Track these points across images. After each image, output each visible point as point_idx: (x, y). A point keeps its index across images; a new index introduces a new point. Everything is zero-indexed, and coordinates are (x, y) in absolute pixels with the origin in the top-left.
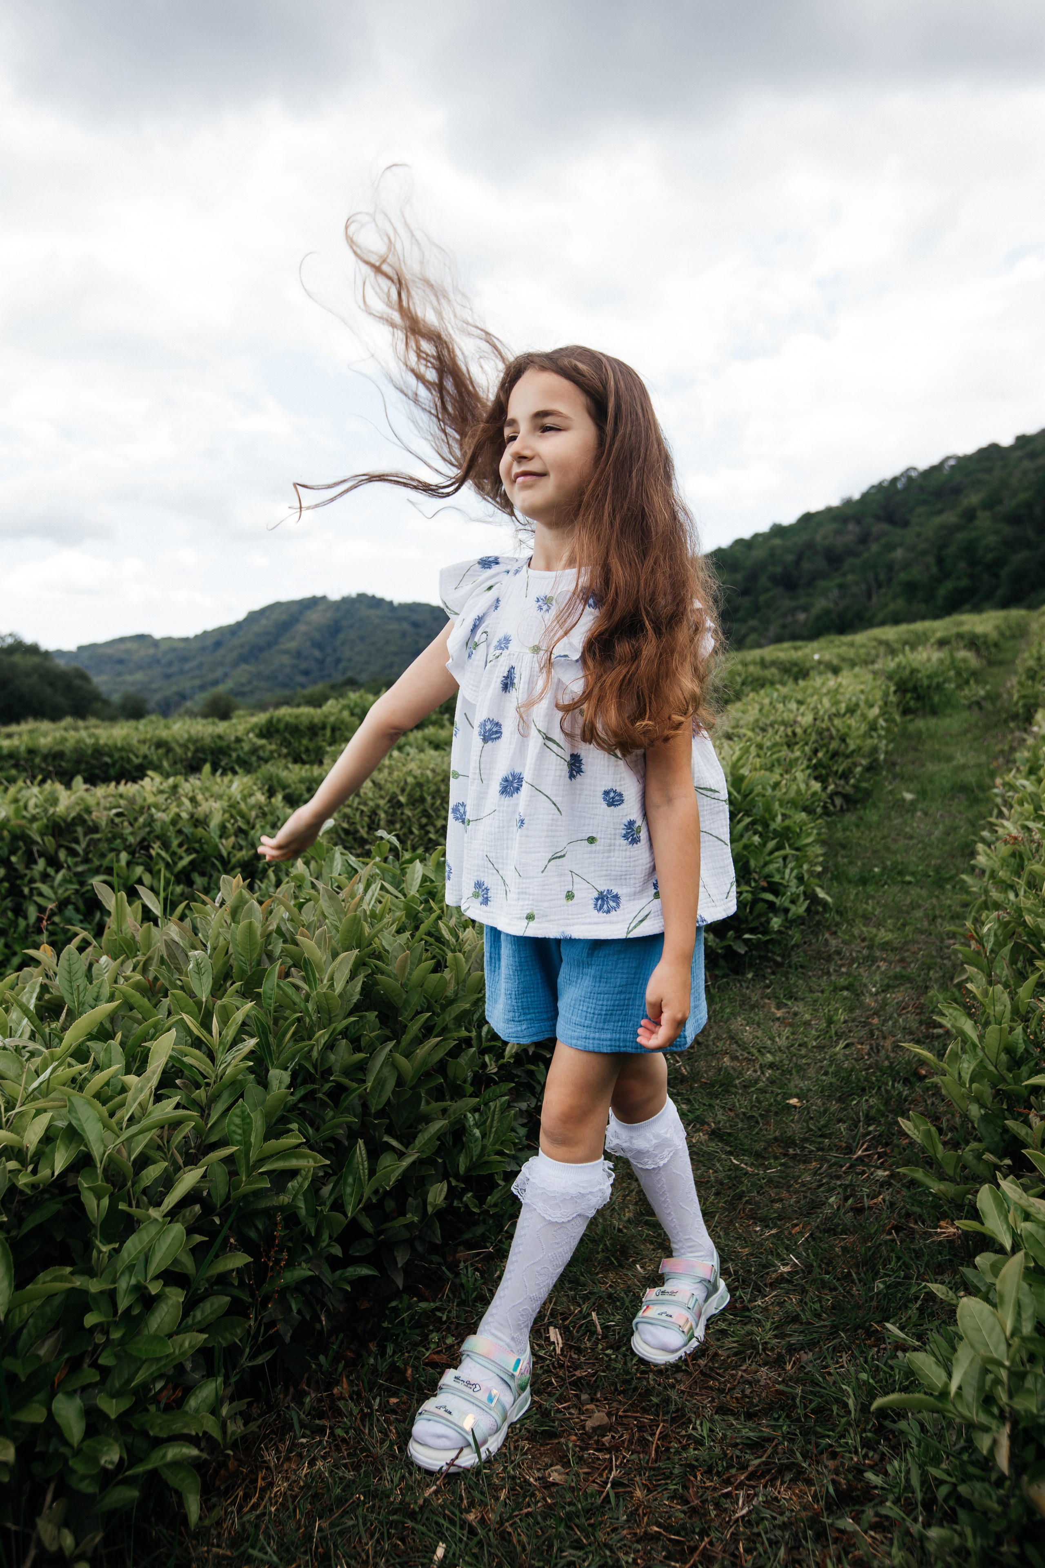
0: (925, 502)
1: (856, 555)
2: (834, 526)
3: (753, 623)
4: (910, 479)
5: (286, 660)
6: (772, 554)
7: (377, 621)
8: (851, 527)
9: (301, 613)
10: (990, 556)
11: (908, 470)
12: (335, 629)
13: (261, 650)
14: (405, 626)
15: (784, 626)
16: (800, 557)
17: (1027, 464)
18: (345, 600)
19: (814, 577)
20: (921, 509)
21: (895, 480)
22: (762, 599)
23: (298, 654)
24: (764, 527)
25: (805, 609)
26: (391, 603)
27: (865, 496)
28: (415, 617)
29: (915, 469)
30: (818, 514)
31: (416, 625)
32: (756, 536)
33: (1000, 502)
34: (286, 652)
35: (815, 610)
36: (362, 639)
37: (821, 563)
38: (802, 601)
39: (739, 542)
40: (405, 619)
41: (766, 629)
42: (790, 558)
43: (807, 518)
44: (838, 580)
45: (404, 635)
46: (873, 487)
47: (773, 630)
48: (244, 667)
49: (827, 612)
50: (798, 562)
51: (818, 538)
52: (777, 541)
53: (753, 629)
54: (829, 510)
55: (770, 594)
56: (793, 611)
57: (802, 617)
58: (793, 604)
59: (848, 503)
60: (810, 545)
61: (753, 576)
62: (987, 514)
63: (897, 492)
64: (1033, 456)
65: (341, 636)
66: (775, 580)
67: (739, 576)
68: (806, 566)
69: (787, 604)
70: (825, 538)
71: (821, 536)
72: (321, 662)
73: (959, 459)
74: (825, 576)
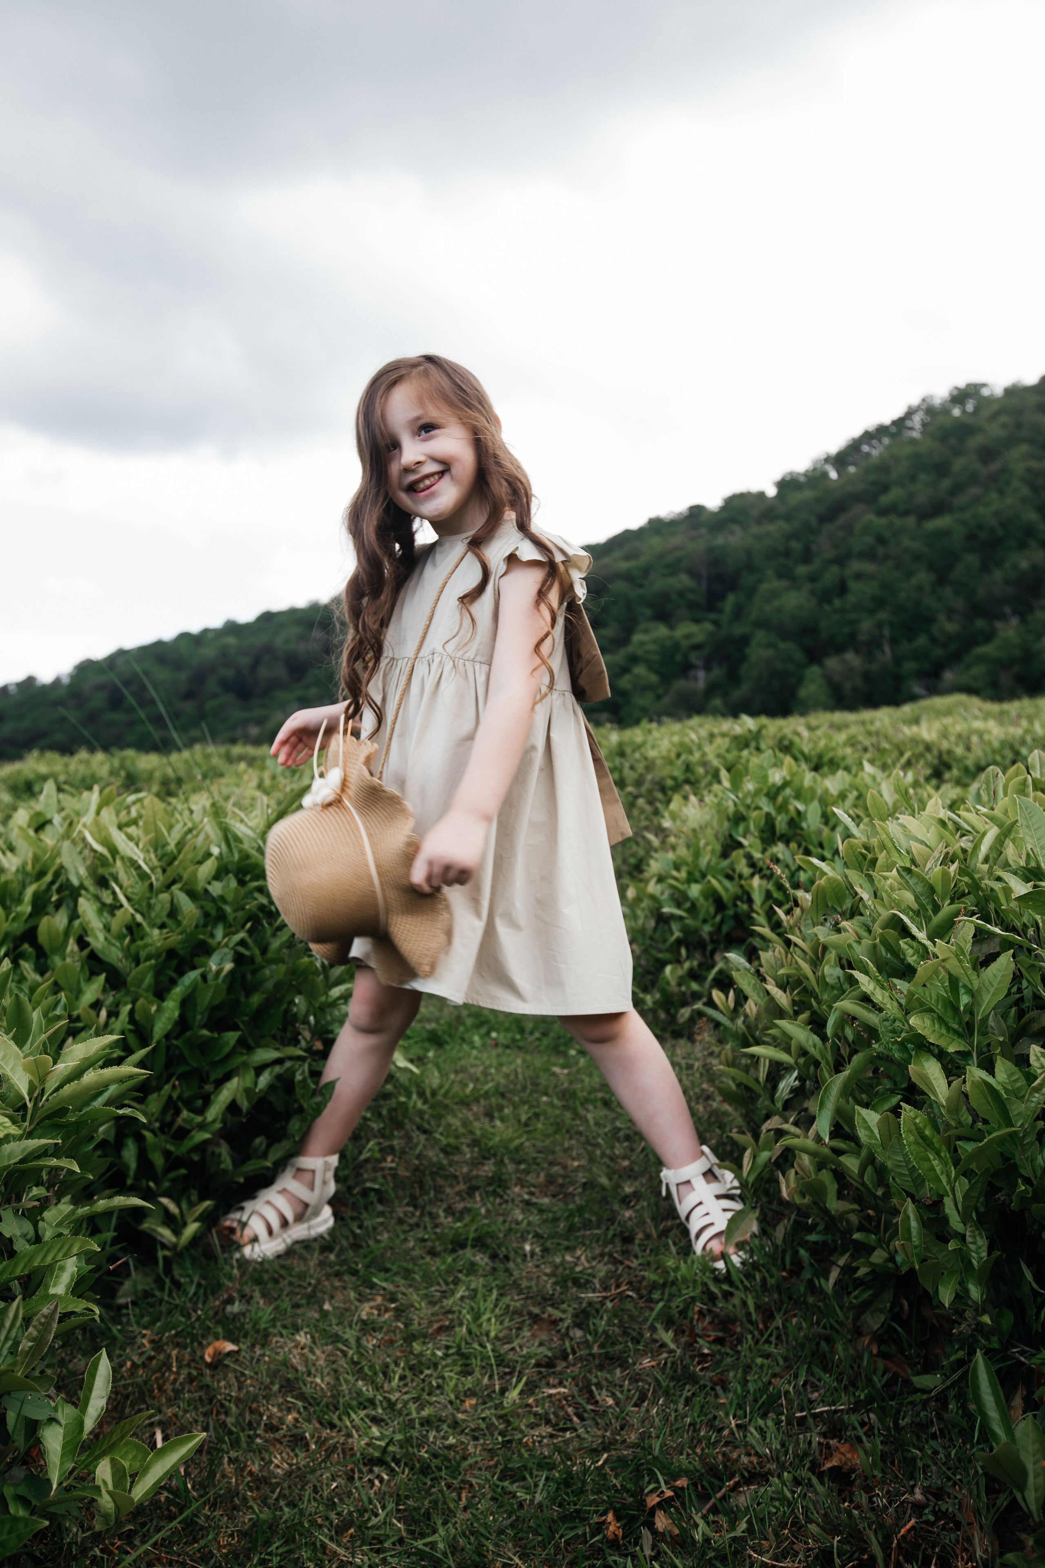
2: (298, 630)
6: (224, 654)
8: (315, 633)
16: (257, 662)
19: (274, 685)
22: (208, 705)
37: (280, 672)
42: (245, 661)
43: (267, 618)
50: (253, 667)
51: (279, 641)
52: (231, 640)
55: (218, 701)
60: (268, 649)
61: (199, 677)
66: (226, 685)
67: (183, 676)
68: (263, 672)
69: (238, 714)
70: (286, 642)
74: (285, 687)
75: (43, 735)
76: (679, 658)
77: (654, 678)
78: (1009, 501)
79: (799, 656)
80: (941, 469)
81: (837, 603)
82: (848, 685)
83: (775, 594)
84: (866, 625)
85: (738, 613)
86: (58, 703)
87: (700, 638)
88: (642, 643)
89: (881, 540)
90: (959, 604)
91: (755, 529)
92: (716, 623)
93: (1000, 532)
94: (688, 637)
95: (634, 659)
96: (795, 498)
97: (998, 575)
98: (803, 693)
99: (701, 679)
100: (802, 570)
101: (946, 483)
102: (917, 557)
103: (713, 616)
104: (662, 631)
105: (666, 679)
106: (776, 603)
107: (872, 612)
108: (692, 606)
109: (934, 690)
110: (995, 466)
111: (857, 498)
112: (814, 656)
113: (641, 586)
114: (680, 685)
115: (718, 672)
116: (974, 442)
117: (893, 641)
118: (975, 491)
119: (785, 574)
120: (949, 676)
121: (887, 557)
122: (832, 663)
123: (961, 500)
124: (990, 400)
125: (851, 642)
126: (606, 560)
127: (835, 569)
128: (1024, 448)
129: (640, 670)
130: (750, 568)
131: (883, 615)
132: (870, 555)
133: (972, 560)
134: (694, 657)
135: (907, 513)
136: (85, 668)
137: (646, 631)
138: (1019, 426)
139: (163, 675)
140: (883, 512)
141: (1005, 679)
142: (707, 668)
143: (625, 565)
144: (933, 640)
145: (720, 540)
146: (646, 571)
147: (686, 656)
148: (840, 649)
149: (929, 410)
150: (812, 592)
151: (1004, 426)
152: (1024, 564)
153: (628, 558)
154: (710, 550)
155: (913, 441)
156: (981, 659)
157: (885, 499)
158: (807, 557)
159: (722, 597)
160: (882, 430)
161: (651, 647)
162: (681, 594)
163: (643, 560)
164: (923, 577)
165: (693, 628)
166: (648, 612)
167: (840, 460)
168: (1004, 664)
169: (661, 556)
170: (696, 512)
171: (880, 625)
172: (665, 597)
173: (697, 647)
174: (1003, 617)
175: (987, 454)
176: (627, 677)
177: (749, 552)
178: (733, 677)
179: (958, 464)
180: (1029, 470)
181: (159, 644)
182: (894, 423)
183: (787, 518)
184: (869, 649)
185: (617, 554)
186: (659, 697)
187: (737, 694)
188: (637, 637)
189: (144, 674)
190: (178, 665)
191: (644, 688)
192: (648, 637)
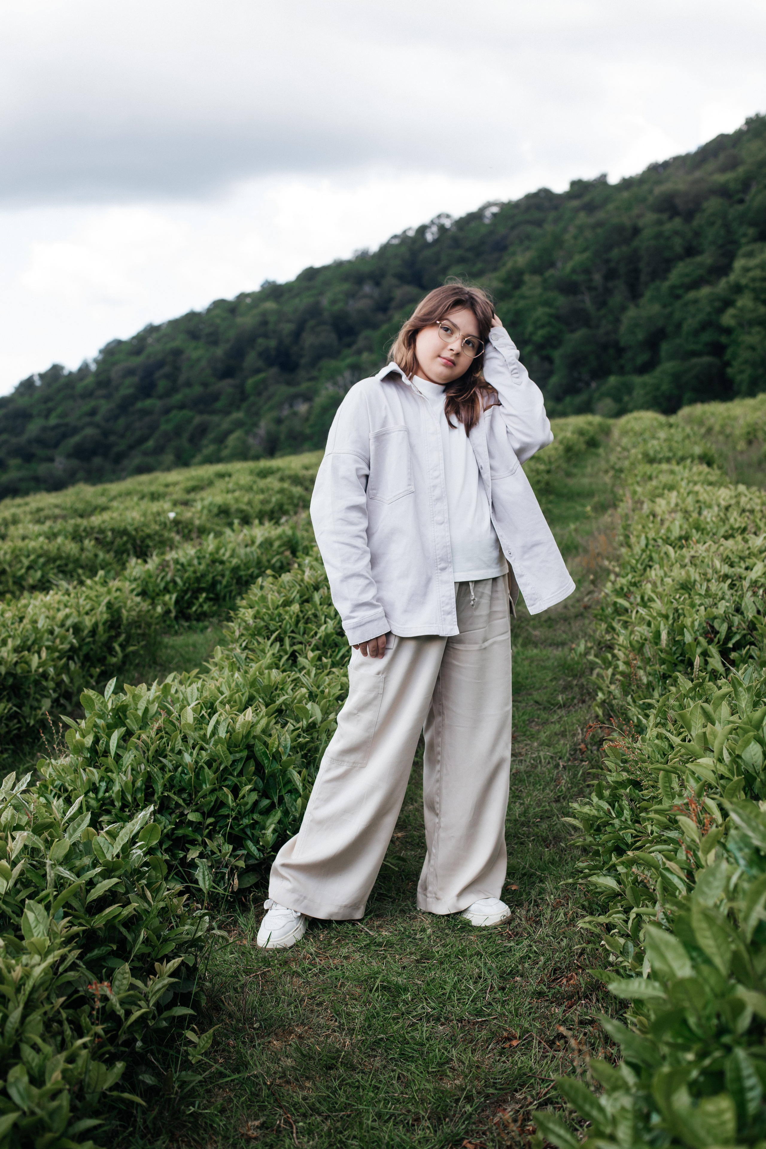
0: (462, 260)
1: (375, 326)
2: (346, 286)
3: (238, 415)
4: (442, 228)
6: (265, 323)
8: (367, 288)
10: (541, 332)
11: (439, 216)
15: (279, 421)
16: (300, 327)
17: (582, 218)
21: (422, 230)
22: (250, 382)
25: (307, 398)
27: (385, 249)
29: (448, 216)
30: (325, 269)
32: (242, 296)
33: (552, 264)
37: (328, 337)
38: (304, 386)
39: (219, 304)
41: (256, 425)
42: (287, 328)
43: (309, 275)
44: (349, 361)
46: (395, 237)
47: (264, 426)
50: (297, 335)
51: (325, 302)
52: (270, 305)
53: (239, 424)
54: (339, 265)
55: (262, 376)
56: (292, 400)
57: (303, 408)
58: (292, 390)
59: (363, 257)
60: (314, 312)
61: (239, 351)
62: (537, 279)
63: (428, 245)
64: (590, 208)
66: (268, 358)
67: (219, 351)
68: (309, 340)
69: (283, 390)
70: (334, 302)
73: (501, 206)
74: (333, 354)
75: (75, 430)
86: (88, 394)
88: (746, 270)
95: (738, 289)
113: (741, 201)
126: (698, 174)
129: (745, 301)
136: (113, 351)
137: (750, 255)
143: (721, 178)
146: (746, 184)
153: (723, 170)
161: (757, 273)
163: (741, 170)
166: (751, 231)
176: (731, 311)
181: (192, 316)
185: (711, 166)
188: (739, 264)
189: (177, 353)
190: (213, 339)
191: (751, 323)
192: (752, 262)
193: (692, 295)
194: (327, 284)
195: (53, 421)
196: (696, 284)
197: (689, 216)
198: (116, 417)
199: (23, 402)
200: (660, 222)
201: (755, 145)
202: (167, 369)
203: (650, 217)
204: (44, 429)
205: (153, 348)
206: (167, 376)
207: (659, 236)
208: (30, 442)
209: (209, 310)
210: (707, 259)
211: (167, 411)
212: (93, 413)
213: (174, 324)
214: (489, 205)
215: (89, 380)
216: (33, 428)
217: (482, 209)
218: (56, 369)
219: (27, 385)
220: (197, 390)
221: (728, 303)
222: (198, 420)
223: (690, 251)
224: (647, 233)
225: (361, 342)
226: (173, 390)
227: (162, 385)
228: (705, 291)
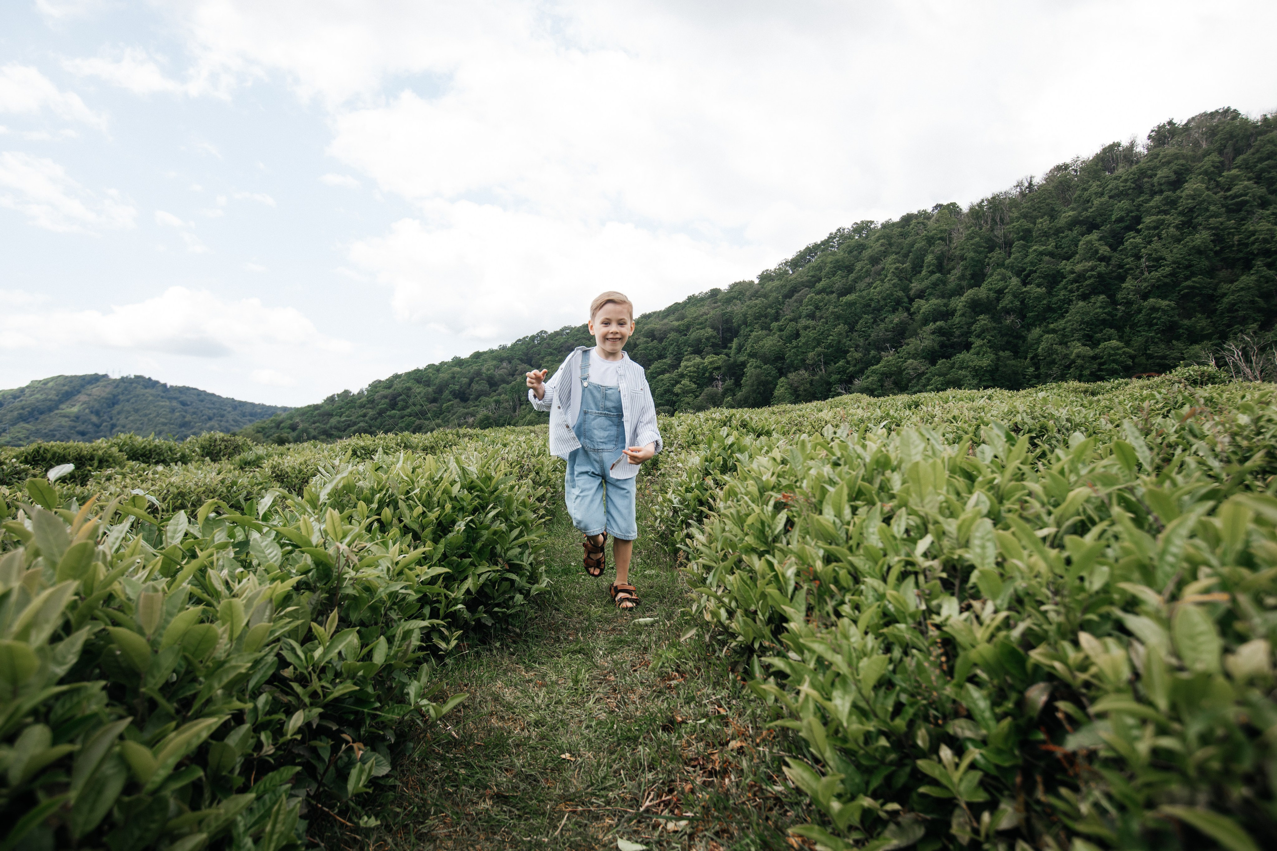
0: (551, 354)
1: (508, 383)
2: (494, 362)
4: (543, 339)
5: (64, 422)
6: (454, 378)
7: (150, 398)
8: (505, 364)
9: (83, 386)
11: (541, 332)
12: (112, 402)
13: (42, 413)
14: (175, 404)
16: (471, 381)
18: (123, 379)
19: (480, 395)
20: (549, 358)
21: (533, 338)
22: (445, 406)
23: (77, 418)
24: (448, 359)
25: (473, 415)
26: (165, 385)
27: (514, 345)
28: (183, 398)
29: (545, 332)
30: (485, 353)
31: (184, 404)
32: (442, 364)
34: (65, 416)
35: (479, 416)
36: (136, 411)
37: (484, 386)
38: (472, 409)
39: (431, 366)
40: (176, 398)
42: (465, 380)
43: (477, 356)
44: (495, 398)
45: (173, 411)
46: (519, 340)
48: (22, 424)
49: (487, 418)
50: (470, 385)
51: (484, 370)
52: (457, 369)
54: (492, 351)
55: (450, 403)
57: (471, 420)
58: (466, 411)
59: (504, 348)
60: (478, 373)
61: (440, 390)
63: (534, 345)
65: (117, 408)
66: (454, 394)
67: (430, 389)
68: (475, 387)
70: (488, 370)
71: (487, 368)
72: (98, 426)
73: (571, 329)
74: (487, 394)
75: (355, 424)
76: (707, 375)
77: (694, 386)
78: (887, 285)
79: (774, 372)
80: (850, 269)
81: (794, 343)
82: (802, 388)
83: (759, 339)
84: (811, 355)
85: (739, 349)
86: (362, 406)
87: (720, 363)
88: (686, 367)
89: (817, 308)
90: (861, 342)
91: (748, 303)
92: (727, 355)
93: (882, 303)
94: (711, 363)
95: (682, 376)
96: (770, 285)
97: (882, 326)
98: (776, 393)
99: (720, 388)
100: (775, 325)
101: (852, 276)
102: (838, 317)
103: (726, 351)
104: (698, 359)
105: (701, 386)
106: (761, 343)
107: (814, 348)
108: (714, 345)
109: (849, 391)
110: (880, 266)
111: (805, 285)
112: (782, 373)
113: (685, 335)
114: (708, 390)
115: (729, 382)
116: (866, 254)
117: (825, 363)
118: (867, 280)
119: (766, 327)
120: (856, 382)
121: (821, 317)
122: (792, 376)
123: (861, 285)
124: (875, 231)
125: (804, 364)
126: (666, 321)
127: (793, 324)
128: (894, 256)
129: (685, 381)
130: (745, 323)
131: (819, 349)
132: (812, 316)
133: (868, 317)
134: (715, 374)
135: (832, 292)
136: (376, 386)
137: (688, 360)
138: (890, 245)
139: (418, 389)
140: (819, 293)
141: (888, 384)
142: (724, 381)
143: (676, 323)
144: (848, 362)
145: (729, 309)
146: (688, 327)
147: (711, 373)
148: (796, 369)
149: (840, 236)
150: (780, 337)
151: (882, 245)
152: (896, 320)
153: (677, 320)
154: (724, 314)
155: (834, 254)
156: (873, 372)
157: (819, 286)
158: (776, 319)
159: (731, 340)
160: (816, 247)
161: (692, 369)
162: (708, 339)
163: (686, 321)
164: (841, 328)
165: (716, 358)
166: (690, 350)
167: (795, 263)
168: (885, 375)
169: (696, 318)
170: (715, 293)
171: (819, 355)
172: (699, 341)
173: (718, 368)
174: (885, 349)
175: (874, 260)
176: (679, 386)
177: (745, 315)
178: (738, 384)
179: (858, 266)
180: (897, 269)
181: (417, 371)
182: (823, 243)
183: (765, 296)
184: (813, 368)
185: (671, 318)
186: (697, 397)
187: (739, 395)
188: (682, 364)
189: (409, 389)
190: (428, 383)
191: (688, 392)
192: (689, 364)
193: (660, 377)
194: (485, 361)
195: (343, 419)
196: (663, 372)
197: (661, 340)
198: (376, 419)
199: (328, 408)
200: (647, 342)
201: (693, 309)
202: (403, 397)
203: (642, 339)
204: (339, 422)
205: (398, 386)
206: (403, 400)
207: (646, 349)
208: (331, 428)
209: (426, 369)
210: (668, 361)
211: (402, 417)
212: (364, 415)
213: (408, 374)
214: (565, 328)
215: (364, 399)
216: (334, 421)
217: (562, 330)
218: (346, 392)
219: (331, 400)
220: (419, 407)
221: (678, 382)
222: (418, 422)
223: (661, 357)
224: (641, 346)
225: (500, 390)
226: (407, 407)
227: (401, 404)
228: (667, 375)
